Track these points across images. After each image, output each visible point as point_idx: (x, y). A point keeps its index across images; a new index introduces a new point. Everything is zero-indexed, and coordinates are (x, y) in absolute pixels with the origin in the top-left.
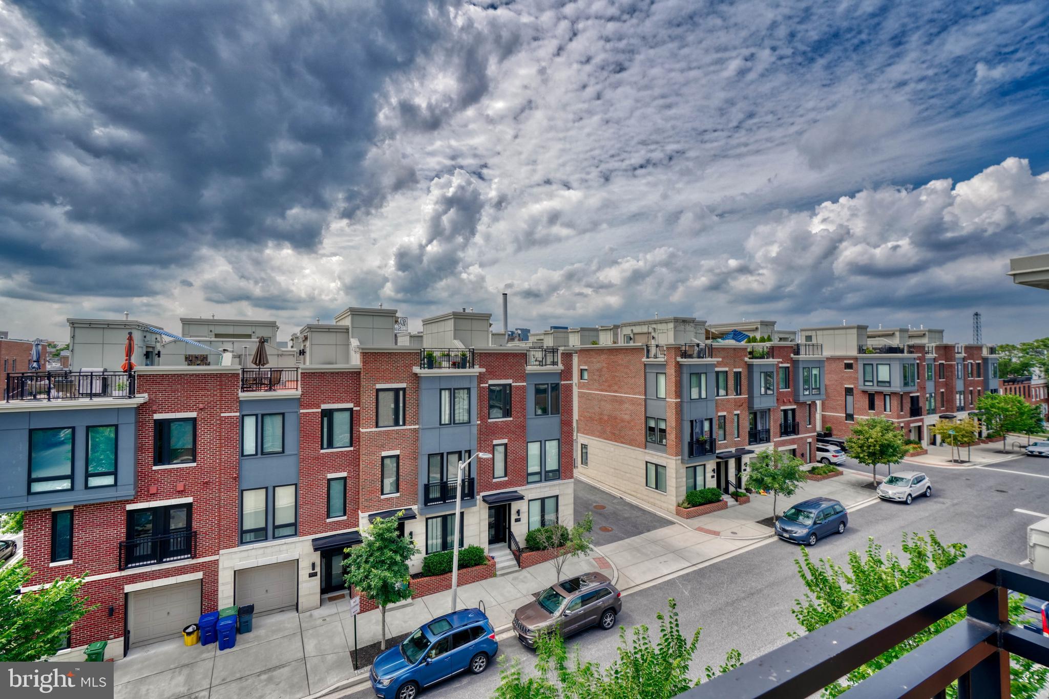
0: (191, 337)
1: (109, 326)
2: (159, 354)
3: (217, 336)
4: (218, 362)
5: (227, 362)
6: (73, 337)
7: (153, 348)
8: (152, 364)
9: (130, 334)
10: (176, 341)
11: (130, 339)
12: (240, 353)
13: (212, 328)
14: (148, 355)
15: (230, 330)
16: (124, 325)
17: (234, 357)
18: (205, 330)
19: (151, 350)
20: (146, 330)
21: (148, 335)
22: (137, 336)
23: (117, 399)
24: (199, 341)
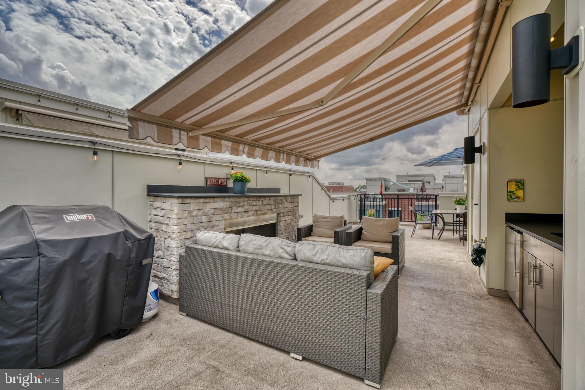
0: (400, 182)
1: (375, 179)
2: (389, 189)
3: (409, 181)
4: (408, 191)
5: (411, 191)
6: (367, 183)
7: (387, 186)
8: (387, 191)
9: (382, 182)
10: (394, 184)
11: (382, 183)
12: (417, 188)
13: (407, 178)
14: (386, 189)
15: (414, 179)
16: (380, 179)
17: (414, 189)
18: (404, 179)
19: (387, 187)
20: (385, 180)
21: (386, 182)
22: (383, 182)
23: (378, 202)
24: (402, 184)
